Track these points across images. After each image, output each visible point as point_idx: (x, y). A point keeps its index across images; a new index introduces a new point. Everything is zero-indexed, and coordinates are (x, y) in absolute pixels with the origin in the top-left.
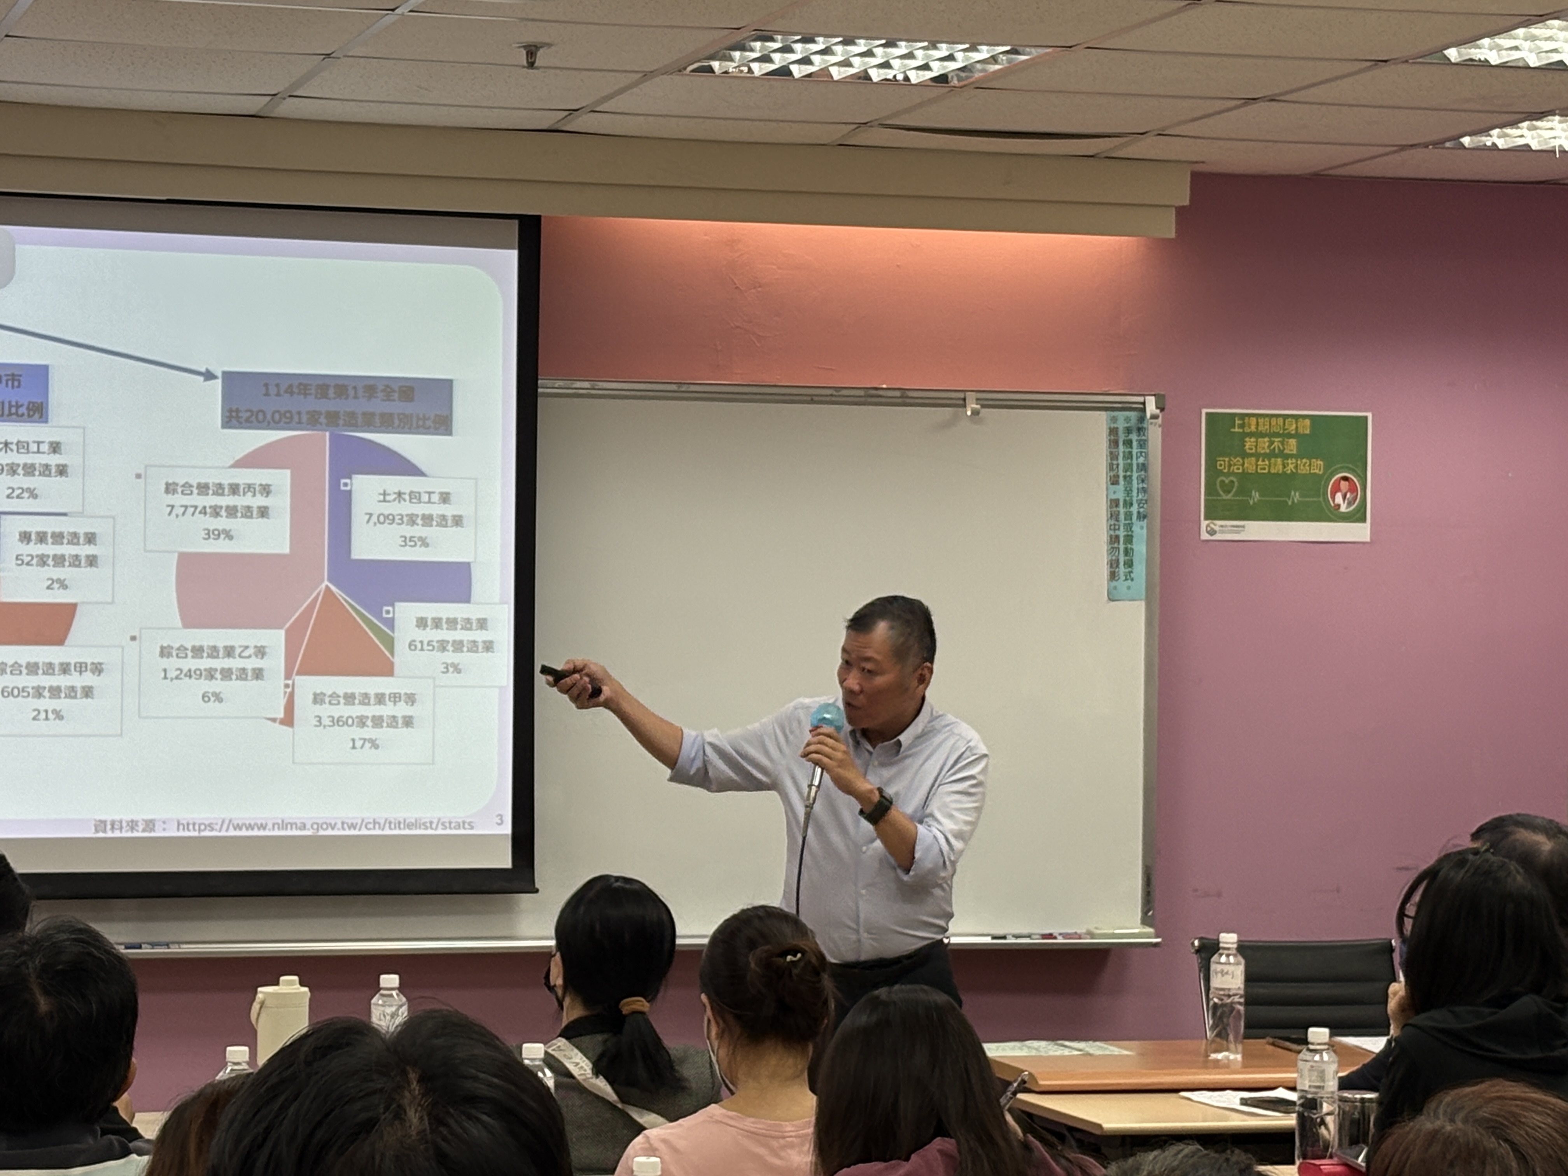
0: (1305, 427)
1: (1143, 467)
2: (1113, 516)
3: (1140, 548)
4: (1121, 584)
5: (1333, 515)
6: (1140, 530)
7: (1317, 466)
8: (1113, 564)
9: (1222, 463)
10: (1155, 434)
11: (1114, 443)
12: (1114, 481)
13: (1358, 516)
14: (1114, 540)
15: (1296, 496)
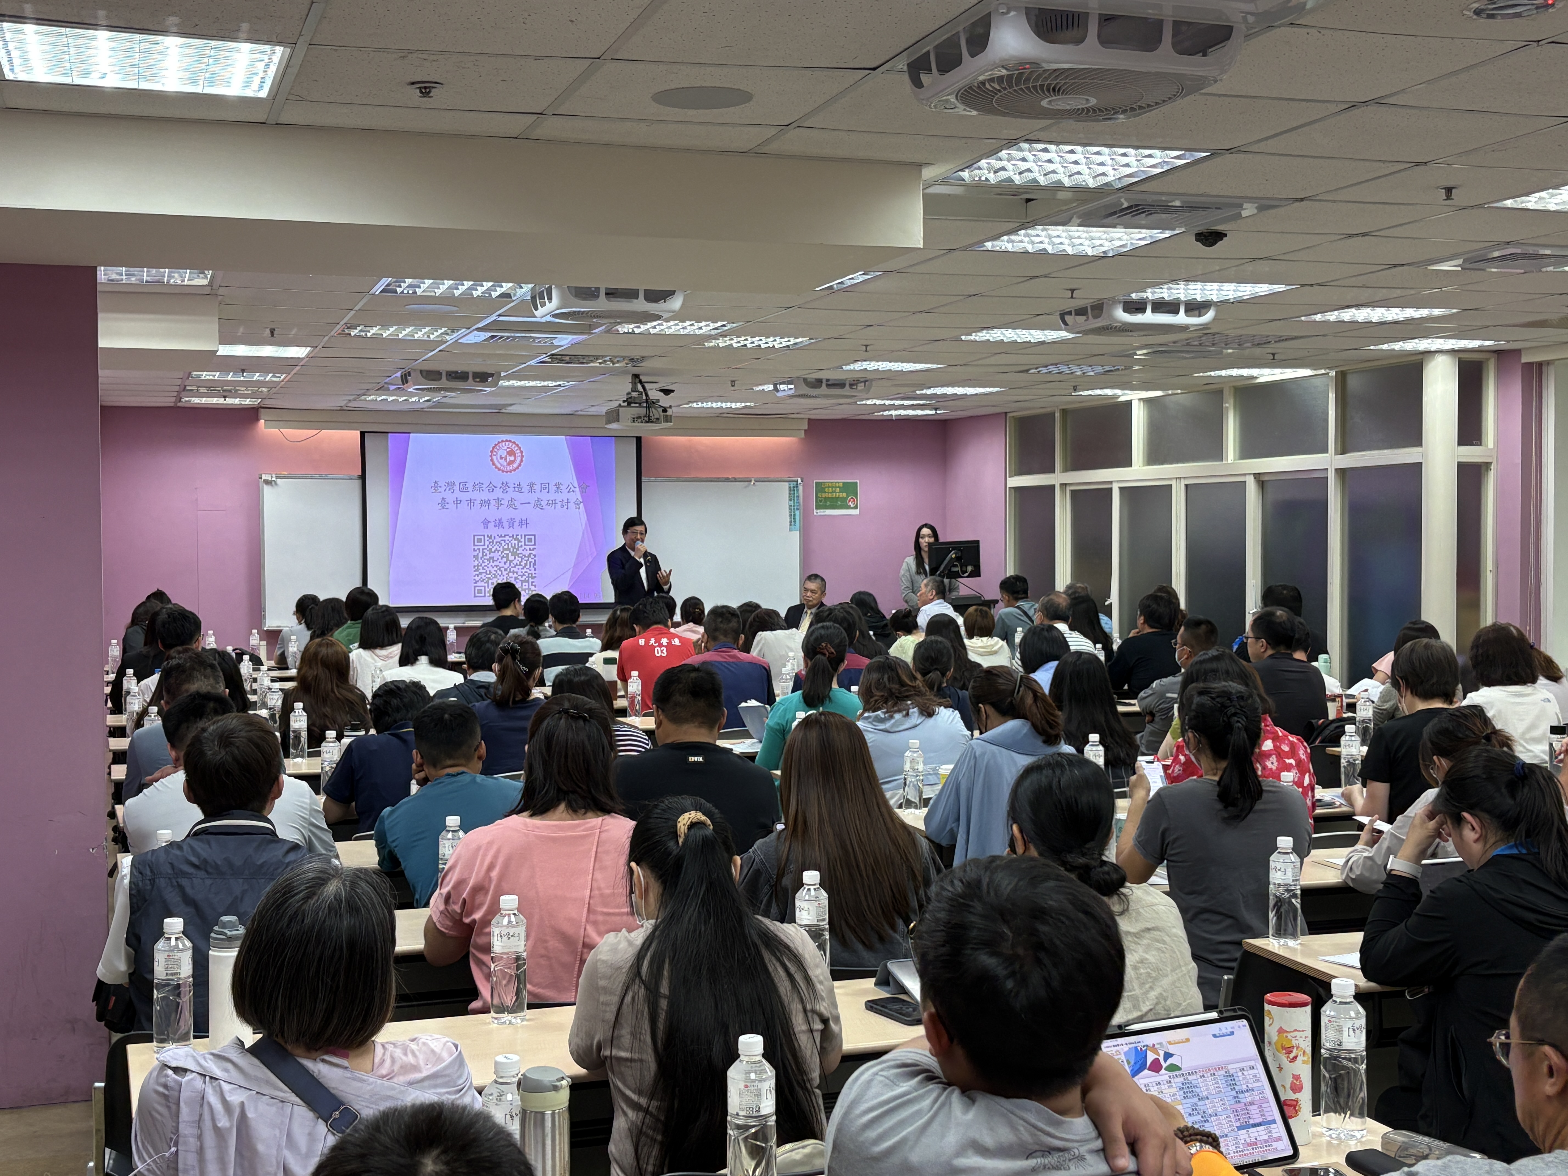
0: (841, 485)
1: (798, 496)
2: (790, 509)
3: (797, 517)
4: (793, 527)
5: (849, 508)
6: (797, 513)
7: (844, 495)
8: (791, 522)
9: (819, 495)
10: (801, 488)
11: (790, 490)
12: (790, 500)
13: (856, 508)
14: (791, 515)
15: (839, 503)
